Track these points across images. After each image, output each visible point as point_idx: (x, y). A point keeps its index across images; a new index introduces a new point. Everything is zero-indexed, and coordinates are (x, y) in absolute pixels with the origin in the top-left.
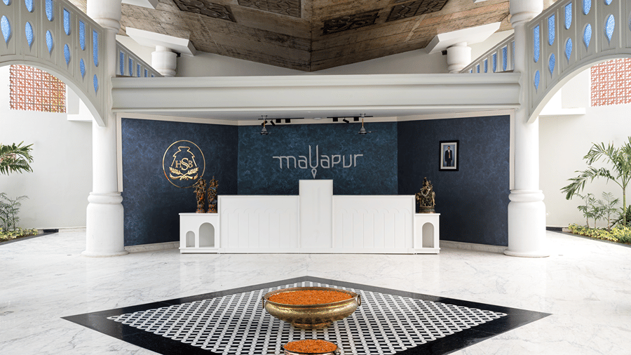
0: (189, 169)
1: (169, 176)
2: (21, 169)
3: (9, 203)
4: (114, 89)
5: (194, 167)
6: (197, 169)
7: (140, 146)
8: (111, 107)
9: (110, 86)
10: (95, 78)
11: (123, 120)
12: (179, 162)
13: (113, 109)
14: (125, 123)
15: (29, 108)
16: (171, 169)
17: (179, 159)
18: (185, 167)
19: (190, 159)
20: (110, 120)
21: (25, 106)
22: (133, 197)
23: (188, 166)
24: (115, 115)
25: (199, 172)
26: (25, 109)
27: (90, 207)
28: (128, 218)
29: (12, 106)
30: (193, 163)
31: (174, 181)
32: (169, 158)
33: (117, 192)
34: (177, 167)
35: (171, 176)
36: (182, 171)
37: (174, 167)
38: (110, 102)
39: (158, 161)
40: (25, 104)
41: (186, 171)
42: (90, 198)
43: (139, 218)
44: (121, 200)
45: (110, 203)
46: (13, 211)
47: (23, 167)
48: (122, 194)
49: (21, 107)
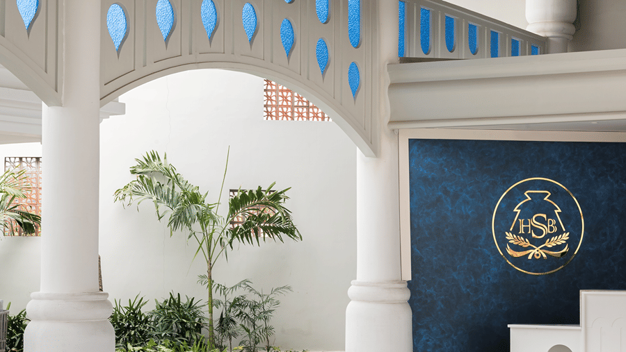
0: (549, 236)
1: (504, 250)
2: (281, 233)
3: (258, 300)
4: (394, 86)
5: (560, 232)
6: (565, 236)
7: (446, 192)
8: (387, 120)
9: (386, 80)
10: (354, 71)
11: (412, 142)
12: (526, 223)
13: (391, 122)
14: (415, 148)
15: (300, 115)
16: (509, 236)
17: (526, 215)
18: (539, 232)
19: (551, 215)
20: (386, 145)
21: (292, 112)
22: (431, 291)
23: (546, 230)
24: (395, 134)
25: (572, 242)
26: (292, 118)
27: (352, 308)
28: (422, 331)
29: (269, 114)
30: (558, 224)
31: (517, 261)
32: (505, 216)
33: (401, 282)
34: (521, 231)
35: (510, 252)
36: (533, 241)
37: (516, 231)
38: (384, 110)
39: (483, 221)
40: (293, 107)
41: (543, 241)
42: (352, 290)
43: (443, 332)
44: (407, 295)
45: (382, 302)
46: (265, 316)
47: (285, 231)
48: (410, 285)
49: (285, 114)
